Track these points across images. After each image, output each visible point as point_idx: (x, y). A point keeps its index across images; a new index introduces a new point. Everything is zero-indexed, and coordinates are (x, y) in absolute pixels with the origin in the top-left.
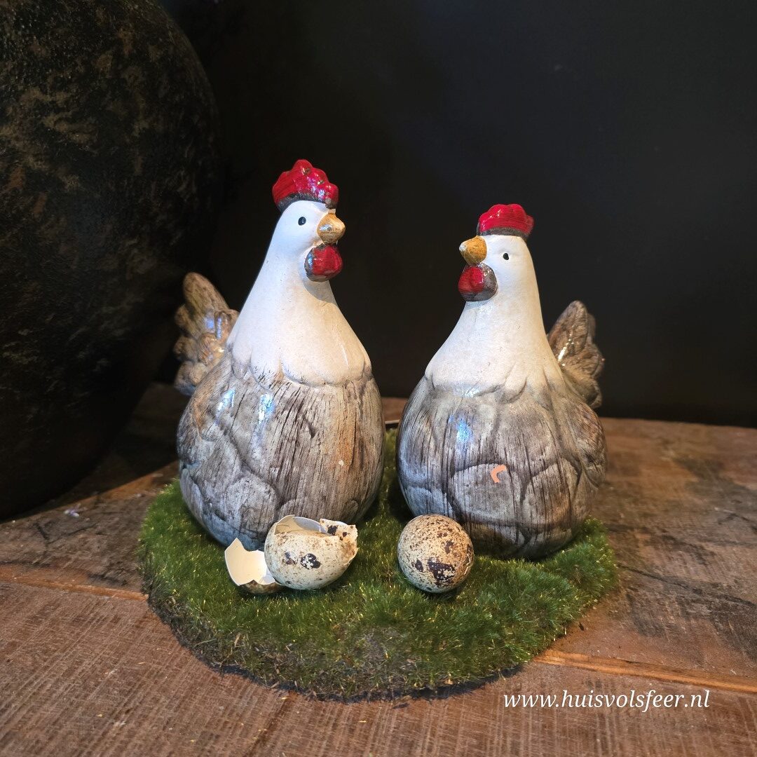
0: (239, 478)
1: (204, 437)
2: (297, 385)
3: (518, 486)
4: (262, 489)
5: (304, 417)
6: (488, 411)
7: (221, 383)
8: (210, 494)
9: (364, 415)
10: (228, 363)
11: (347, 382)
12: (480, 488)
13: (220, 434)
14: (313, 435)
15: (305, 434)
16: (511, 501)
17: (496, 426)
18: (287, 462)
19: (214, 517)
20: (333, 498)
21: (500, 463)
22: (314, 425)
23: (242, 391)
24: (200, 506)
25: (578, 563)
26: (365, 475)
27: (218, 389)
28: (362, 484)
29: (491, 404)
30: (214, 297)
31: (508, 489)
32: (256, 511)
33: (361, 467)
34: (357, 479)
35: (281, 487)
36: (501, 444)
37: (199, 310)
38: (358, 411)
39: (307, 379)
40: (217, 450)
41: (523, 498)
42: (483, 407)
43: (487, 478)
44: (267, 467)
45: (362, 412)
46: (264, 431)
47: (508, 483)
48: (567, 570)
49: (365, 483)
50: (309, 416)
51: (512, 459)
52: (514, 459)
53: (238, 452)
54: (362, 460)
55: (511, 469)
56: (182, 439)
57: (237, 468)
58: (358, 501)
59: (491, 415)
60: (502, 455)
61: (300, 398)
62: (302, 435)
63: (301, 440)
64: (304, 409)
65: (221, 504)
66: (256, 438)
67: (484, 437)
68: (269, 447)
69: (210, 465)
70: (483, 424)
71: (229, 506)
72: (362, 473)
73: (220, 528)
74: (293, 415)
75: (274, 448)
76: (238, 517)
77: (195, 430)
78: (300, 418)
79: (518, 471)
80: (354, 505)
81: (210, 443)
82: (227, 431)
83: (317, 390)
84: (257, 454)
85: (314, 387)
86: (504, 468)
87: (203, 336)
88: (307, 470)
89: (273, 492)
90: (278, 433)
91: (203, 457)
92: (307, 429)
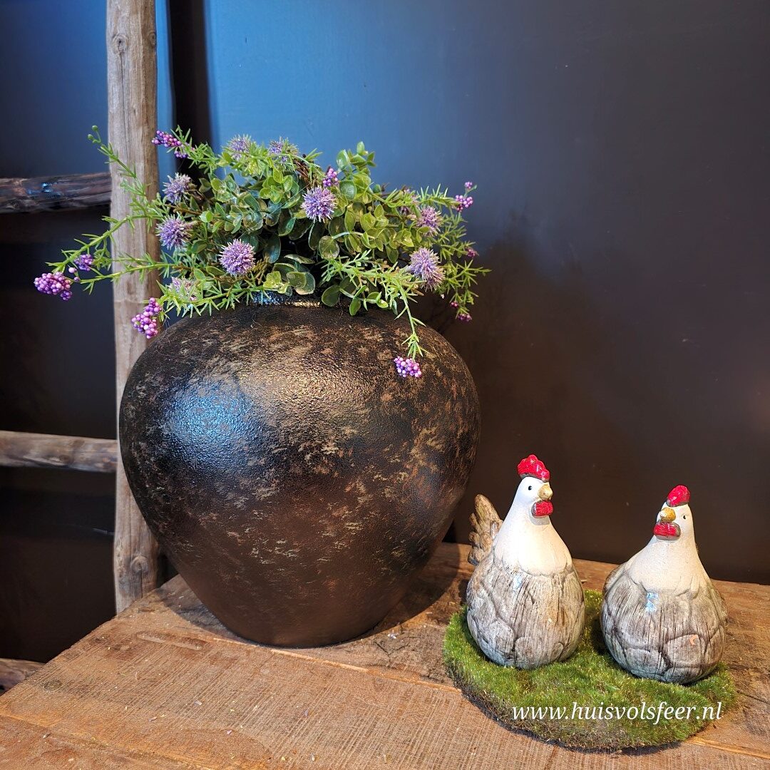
0: (495, 620)
1: (478, 596)
2: (525, 574)
3: (704, 645)
4: (507, 628)
5: (528, 592)
6: (684, 605)
7: (488, 567)
8: (480, 628)
9: (564, 594)
10: (492, 556)
11: (554, 574)
12: (684, 648)
13: (486, 595)
14: (533, 603)
15: (529, 602)
16: (699, 654)
17: (691, 613)
18: (519, 616)
19: (483, 641)
20: (546, 640)
21: (695, 634)
22: (534, 597)
23: (497, 574)
24: (476, 633)
25: (711, 688)
26: (566, 629)
27: (486, 571)
28: (564, 634)
29: (685, 600)
30: (491, 511)
31: (699, 648)
32: (503, 640)
33: (563, 623)
34: (561, 630)
35: (516, 630)
36: (694, 623)
37: (482, 518)
38: (561, 591)
39: (531, 571)
40: (485, 604)
41: (706, 651)
42: (681, 603)
43: (688, 642)
44: (509, 617)
45: (563, 593)
46: (507, 597)
47: (699, 644)
48: (704, 691)
49: (567, 634)
50: (532, 592)
51: (701, 631)
52: (701, 630)
53: (495, 606)
54: (564, 619)
55: (700, 636)
56: (468, 594)
57: (494, 615)
58: (563, 644)
59: (687, 607)
60: (696, 630)
61: (527, 582)
62: (527, 602)
63: (527, 605)
64: (529, 588)
65: (486, 634)
66: (503, 601)
67: (685, 620)
68: (510, 606)
69: (481, 612)
70: (683, 612)
71: (490, 636)
72: (564, 628)
73: (486, 647)
74: (523, 590)
75: (513, 607)
76: (494, 642)
77: (474, 591)
78: (526, 593)
79: (703, 637)
80: (560, 646)
81: (481, 599)
82: (490, 594)
83: (536, 578)
84: (504, 609)
85: (535, 576)
86: (697, 636)
87: (483, 534)
88: (530, 622)
89: (512, 631)
90: (515, 600)
91: (478, 607)
92: (530, 599)
